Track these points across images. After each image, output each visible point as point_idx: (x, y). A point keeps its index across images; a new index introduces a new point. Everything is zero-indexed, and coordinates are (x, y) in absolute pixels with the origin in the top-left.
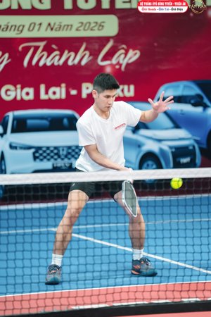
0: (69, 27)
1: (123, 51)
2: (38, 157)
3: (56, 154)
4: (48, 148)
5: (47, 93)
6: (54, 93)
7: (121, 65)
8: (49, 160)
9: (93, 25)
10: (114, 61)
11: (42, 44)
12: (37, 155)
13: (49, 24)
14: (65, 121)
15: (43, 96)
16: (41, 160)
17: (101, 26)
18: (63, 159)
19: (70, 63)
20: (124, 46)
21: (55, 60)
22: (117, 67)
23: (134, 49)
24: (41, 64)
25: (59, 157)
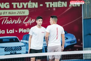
0: (15, 13)
1: (30, 19)
2: (6, 50)
3: (11, 49)
4: (9, 47)
5: (9, 31)
6: (11, 32)
7: (30, 23)
8: (9, 51)
9: (22, 12)
10: (28, 22)
11: (7, 18)
12: (6, 49)
13: (9, 12)
14: (14, 39)
15: (8, 32)
16: (7, 51)
17: (24, 13)
18: (13, 51)
19: (15, 23)
20: (31, 18)
21: (11, 22)
22: (29, 24)
23: (34, 19)
24: (7, 23)
25: (12, 50)
